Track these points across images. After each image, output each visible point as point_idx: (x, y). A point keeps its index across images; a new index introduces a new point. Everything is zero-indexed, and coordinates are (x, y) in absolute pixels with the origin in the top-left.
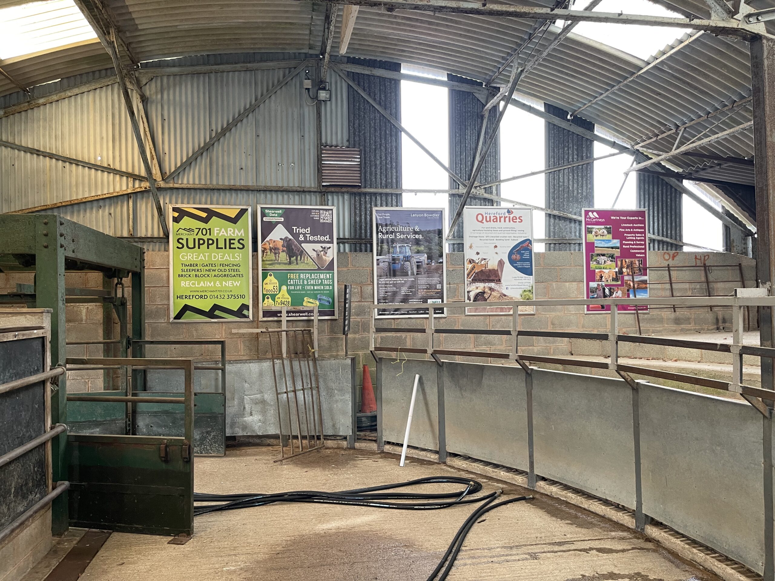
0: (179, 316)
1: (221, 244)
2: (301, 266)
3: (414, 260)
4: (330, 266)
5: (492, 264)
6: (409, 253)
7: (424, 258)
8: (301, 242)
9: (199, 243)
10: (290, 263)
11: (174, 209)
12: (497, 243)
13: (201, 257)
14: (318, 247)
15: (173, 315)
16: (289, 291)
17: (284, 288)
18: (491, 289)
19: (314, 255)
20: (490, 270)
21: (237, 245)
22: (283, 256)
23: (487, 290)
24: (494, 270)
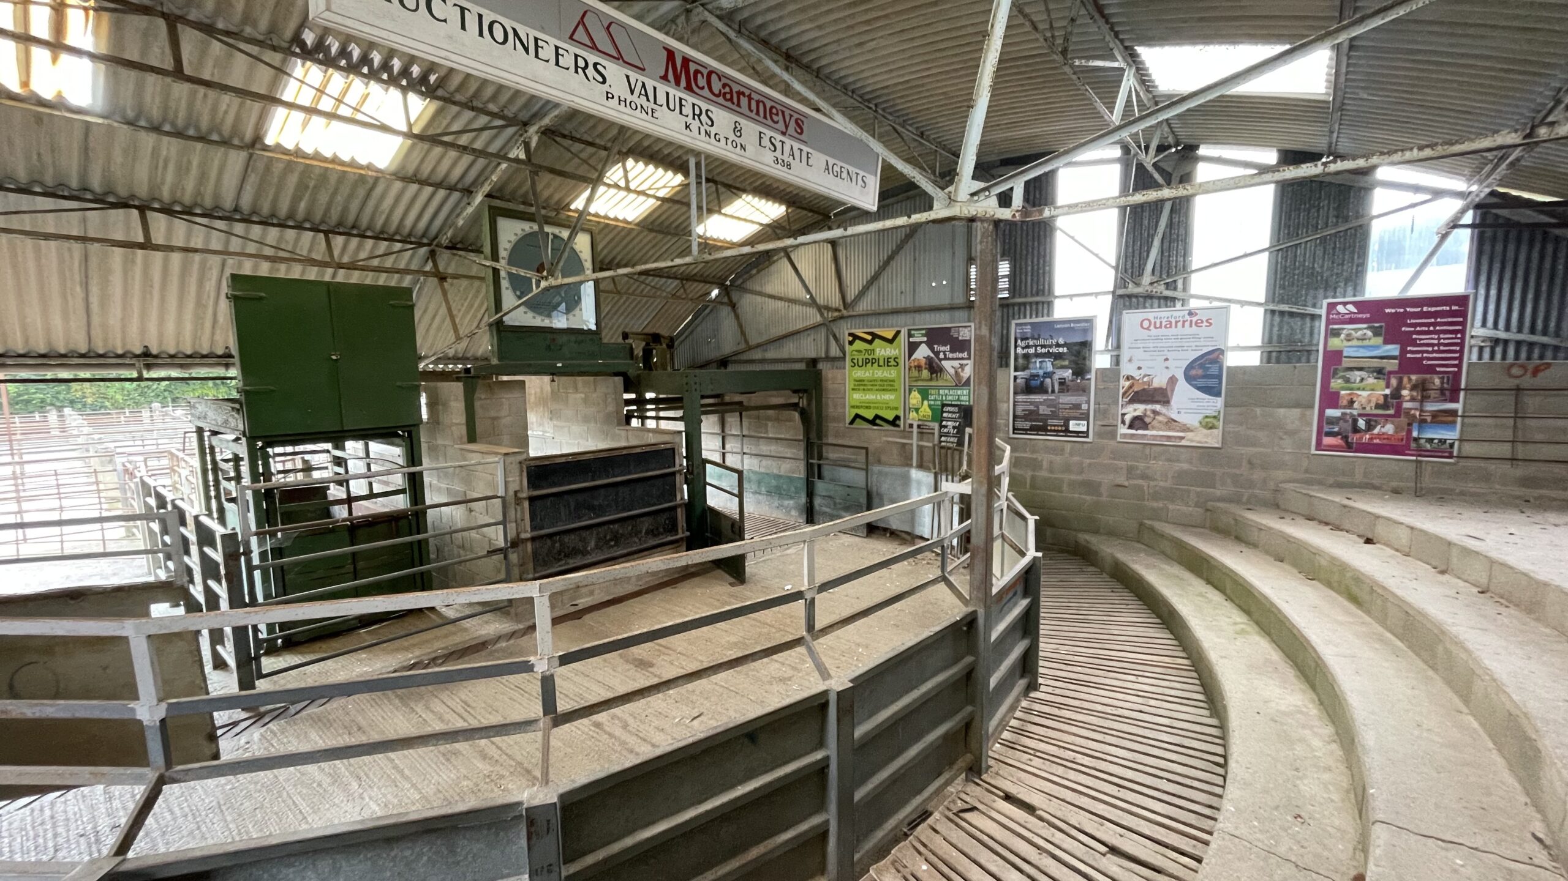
0: (852, 422)
1: (881, 363)
2: (940, 383)
3: (1056, 377)
4: (967, 383)
5: (1160, 382)
6: (1050, 368)
7: (1068, 374)
8: (940, 360)
9: (866, 362)
10: (931, 379)
11: (850, 334)
12: (1169, 355)
13: (867, 374)
14: (956, 363)
15: (848, 420)
16: (930, 406)
17: (926, 403)
18: (1155, 412)
19: (952, 371)
20: (1156, 389)
21: (893, 363)
22: (925, 373)
23: (1148, 413)
24: (1160, 389)
